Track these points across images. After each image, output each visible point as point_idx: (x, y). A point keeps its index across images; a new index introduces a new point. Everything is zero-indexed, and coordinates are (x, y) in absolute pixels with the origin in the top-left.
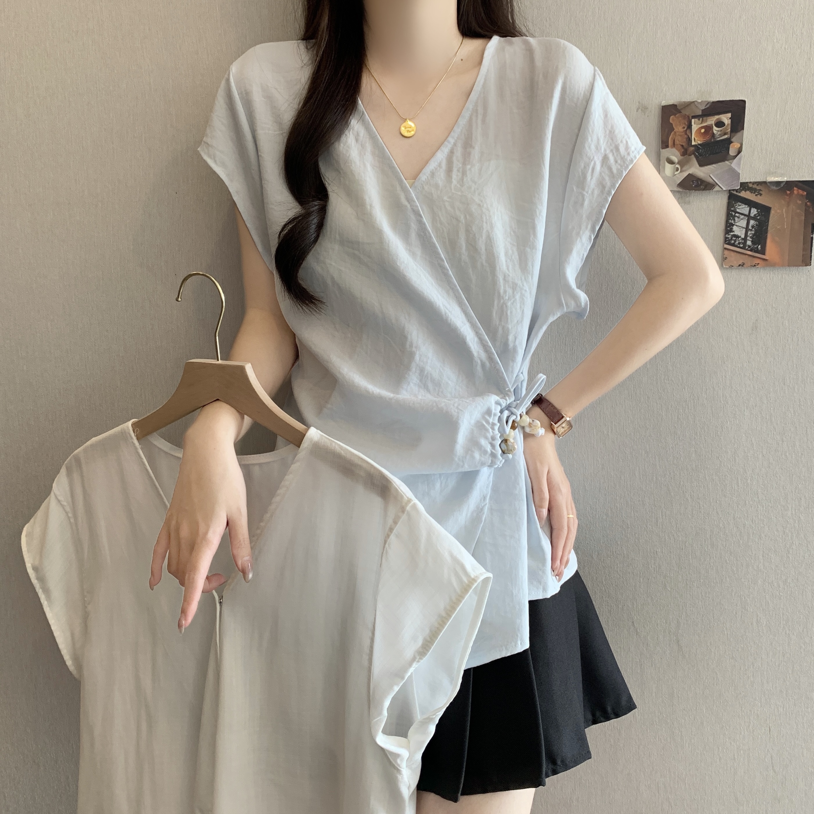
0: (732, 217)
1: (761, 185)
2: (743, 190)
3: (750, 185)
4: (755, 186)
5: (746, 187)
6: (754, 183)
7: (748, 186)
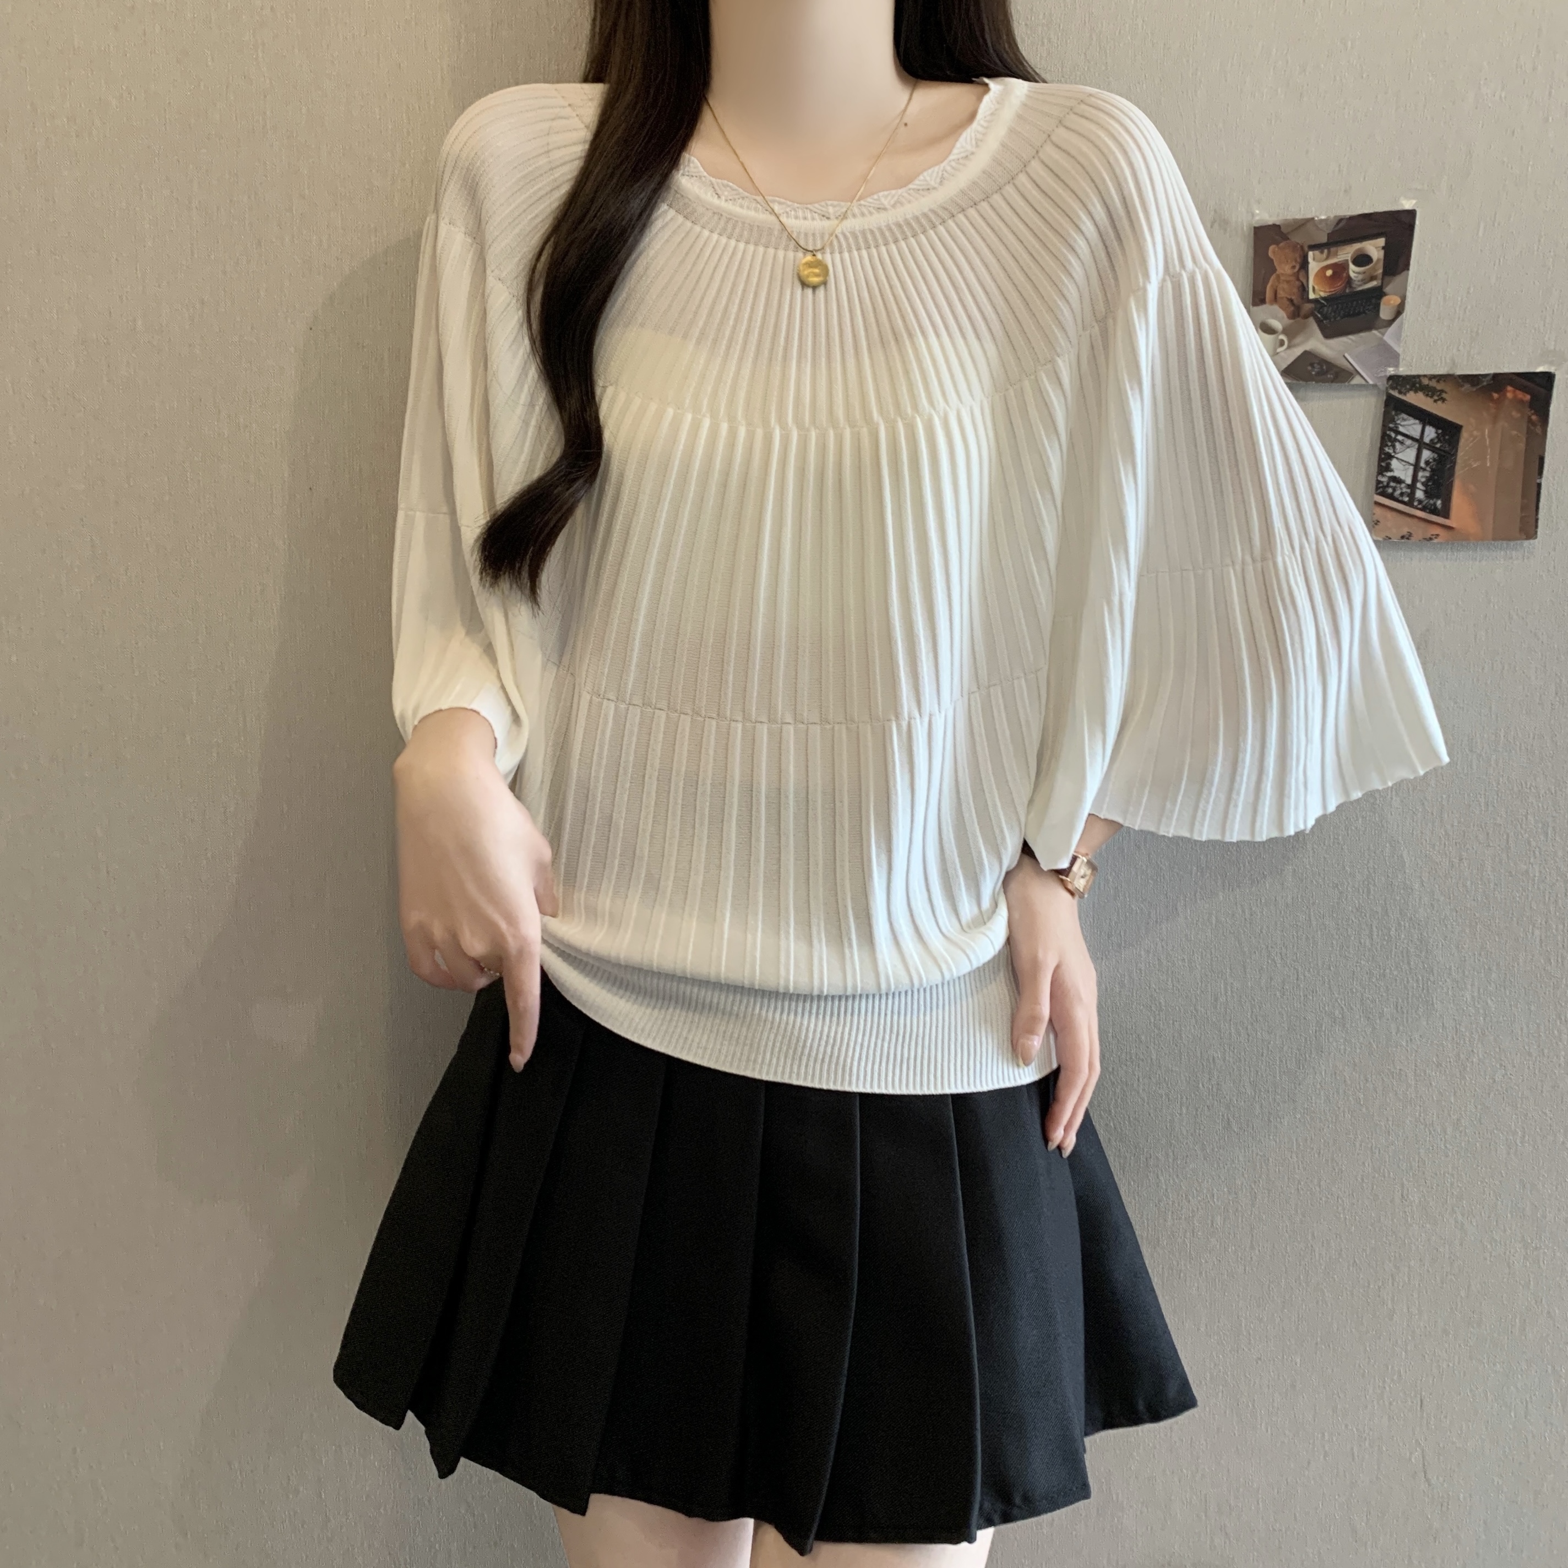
0: (1390, 441)
1: (1444, 381)
2: (1411, 390)
3: (1425, 382)
4: (1433, 383)
5: (1418, 385)
6: (1432, 377)
7: (1420, 383)
